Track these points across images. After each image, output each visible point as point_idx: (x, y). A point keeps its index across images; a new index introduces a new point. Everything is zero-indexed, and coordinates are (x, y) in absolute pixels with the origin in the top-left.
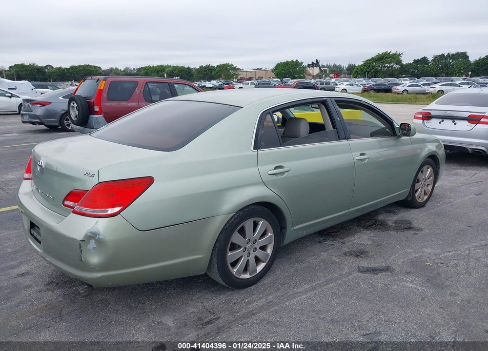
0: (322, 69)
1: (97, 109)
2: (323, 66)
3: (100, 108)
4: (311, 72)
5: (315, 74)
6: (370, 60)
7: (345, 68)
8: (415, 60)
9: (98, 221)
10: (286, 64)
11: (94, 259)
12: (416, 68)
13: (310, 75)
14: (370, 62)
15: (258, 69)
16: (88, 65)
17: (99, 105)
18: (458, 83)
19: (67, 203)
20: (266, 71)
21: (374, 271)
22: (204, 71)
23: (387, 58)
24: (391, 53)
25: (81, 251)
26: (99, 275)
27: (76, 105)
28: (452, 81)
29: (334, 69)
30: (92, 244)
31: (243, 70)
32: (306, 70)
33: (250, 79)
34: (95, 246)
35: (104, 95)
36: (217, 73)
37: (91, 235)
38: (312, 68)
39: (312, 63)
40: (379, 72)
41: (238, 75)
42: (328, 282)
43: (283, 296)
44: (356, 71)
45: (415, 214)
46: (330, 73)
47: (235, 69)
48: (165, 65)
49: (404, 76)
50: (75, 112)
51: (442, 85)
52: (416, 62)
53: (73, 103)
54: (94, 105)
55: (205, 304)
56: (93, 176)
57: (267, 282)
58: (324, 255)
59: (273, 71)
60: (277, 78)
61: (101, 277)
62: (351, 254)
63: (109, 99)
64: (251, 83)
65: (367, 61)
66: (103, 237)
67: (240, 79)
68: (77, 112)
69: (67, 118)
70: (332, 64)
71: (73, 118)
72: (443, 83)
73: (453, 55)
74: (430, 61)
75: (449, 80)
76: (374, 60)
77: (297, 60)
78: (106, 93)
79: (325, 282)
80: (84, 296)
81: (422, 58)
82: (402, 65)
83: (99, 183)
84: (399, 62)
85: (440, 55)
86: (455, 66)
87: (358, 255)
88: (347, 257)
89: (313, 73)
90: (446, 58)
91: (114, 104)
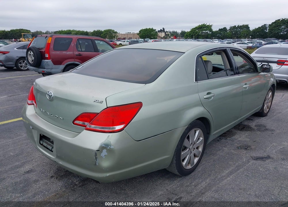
0: (167, 33)
1: (47, 56)
2: (167, 32)
3: (49, 55)
4: (160, 35)
5: (162, 37)
6: (194, 28)
7: (179, 33)
8: (219, 29)
9: (109, 136)
10: (146, 30)
11: (105, 164)
12: (220, 34)
13: (160, 37)
14: (195, 30)
15: (128, 33)
16: (22, 29)
17: (49, 53)
18: (246, 42)
19: (77, 122)
20: (134, 34)
21: (262, 159)
22: (96, 34)
23: (204, 27)
24: (207, 25)
25: (96, 158)
26: (108, 175)
27: (33, 53)
28: (241, 41)
29: (173, 34)
30: (104, 152)
31: (119, 33)
32: (158, 34)
33: (124, 39)
34: (106, 154)
35: (52, 47)
36: (104, 35)
37: (104, 146)
38: (160, 33)
39: (161, 29)
40: (200, 35)
41: (117, 36)
42: (238, 168)
43: (215, 179)
44: (187, 35)
45: (265, 121)
46: (171, 36)
47: (116, 32)
48: (71, 30)
49: (214, 38)
50: (32, 58)
51: (238, 44)
52: (220, 30)
53: (30, 52)
54: (45, 54)
55: (167, 188)
56: (102, 102)
57: (200, 170)
58: (226, 149)
59: (138, 34)
60: (141, 38)
61: (109, 176)
62: (241, 148)
63: (55, 49)
64: (127, 41)
65: (193, 29)
66: (113, 147)
67: (118, 39)
68: (33, 58)
69: (20, 62)
70: (171, 31)
71: (30, 62)
72: (238, 42)
73: (241, 26)
74: (228, 30)
75: (240, 41)
76: (196, 28)
77: (152, 28)
78: (53, 45)
79: (236, 168)
80: (80, 187)
81: (224, 28)
82: (213, 32)
83: (107, 107)
84: (211, 30)
85: (233, 26)
86: (242, 33)
87: (246, 149)
88: (240, 150)
89: (161, 36)
90: (237, 28)
91: (58, 53)
